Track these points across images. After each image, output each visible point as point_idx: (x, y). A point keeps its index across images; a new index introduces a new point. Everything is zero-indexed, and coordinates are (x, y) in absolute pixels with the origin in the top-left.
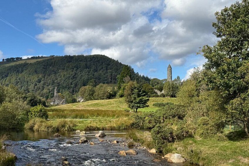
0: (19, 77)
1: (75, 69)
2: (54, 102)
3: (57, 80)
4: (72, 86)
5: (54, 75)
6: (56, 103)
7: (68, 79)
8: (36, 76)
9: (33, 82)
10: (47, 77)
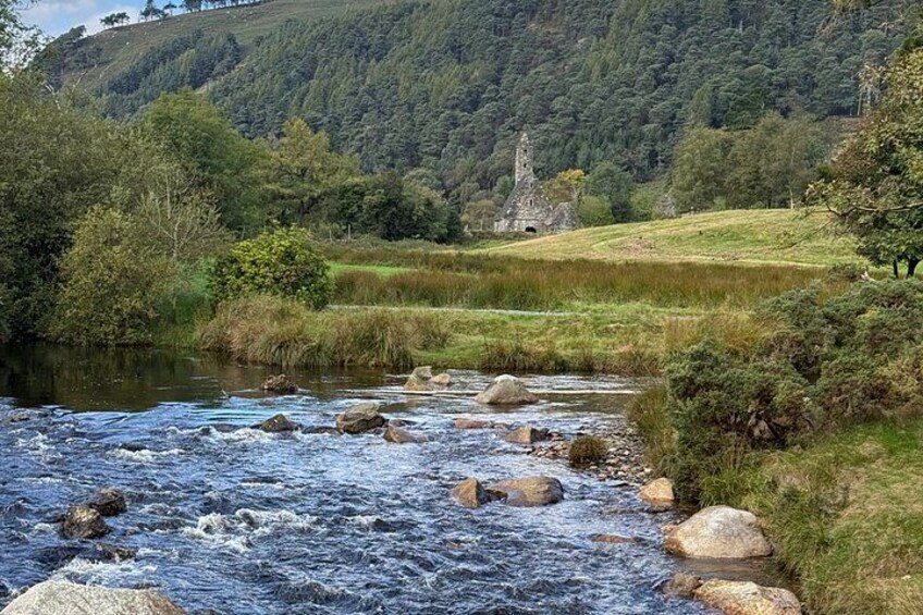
0: (368, 81)
1: (667, 29)
2: (512, 216)
3: (564, 94)
4: (646, 128)
5: (549, 64)
6: (524, 225)
7: (624, 89)
8: (456, 75)
9: (440, 109)
10: (512, 76)
